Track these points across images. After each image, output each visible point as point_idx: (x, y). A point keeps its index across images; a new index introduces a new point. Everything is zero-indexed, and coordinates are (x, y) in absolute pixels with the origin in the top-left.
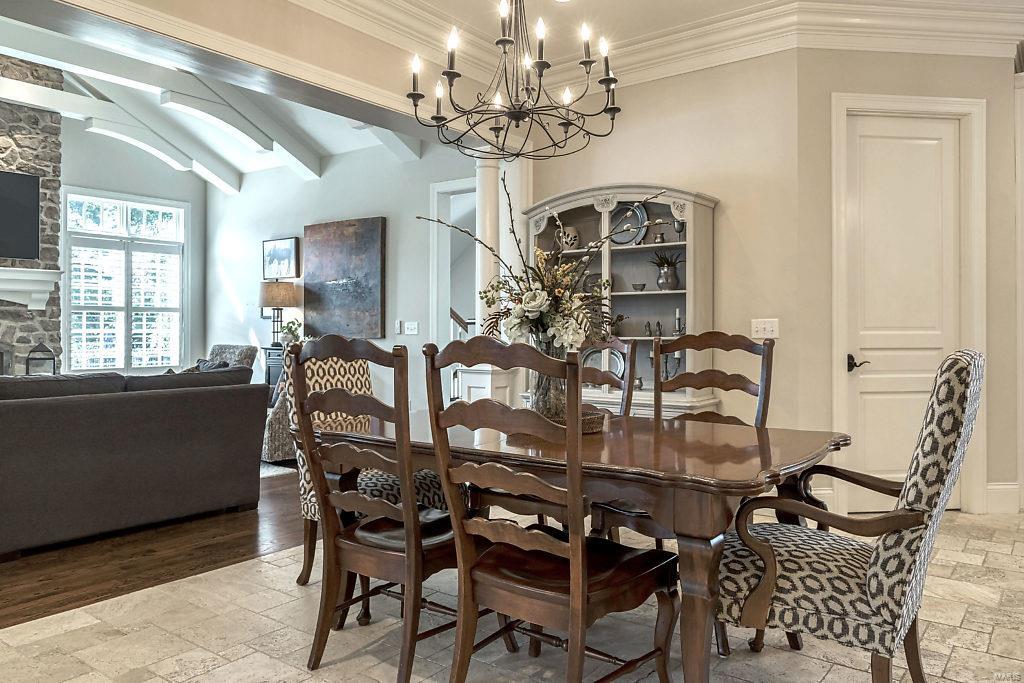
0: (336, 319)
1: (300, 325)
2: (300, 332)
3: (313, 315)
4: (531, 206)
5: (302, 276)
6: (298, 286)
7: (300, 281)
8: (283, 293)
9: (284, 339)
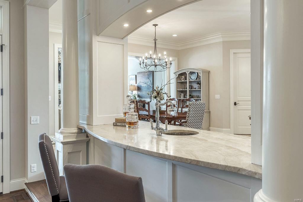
0: (144, 93)
1: (136, 95)
2: (137, 96)
3: (139, 93)
4: (177, 71)
5: (137, 83)
6: (136, 86)
7: (136, 85)
8: (133, 88)
9: (133, 98)
